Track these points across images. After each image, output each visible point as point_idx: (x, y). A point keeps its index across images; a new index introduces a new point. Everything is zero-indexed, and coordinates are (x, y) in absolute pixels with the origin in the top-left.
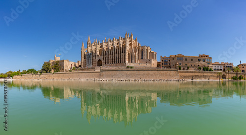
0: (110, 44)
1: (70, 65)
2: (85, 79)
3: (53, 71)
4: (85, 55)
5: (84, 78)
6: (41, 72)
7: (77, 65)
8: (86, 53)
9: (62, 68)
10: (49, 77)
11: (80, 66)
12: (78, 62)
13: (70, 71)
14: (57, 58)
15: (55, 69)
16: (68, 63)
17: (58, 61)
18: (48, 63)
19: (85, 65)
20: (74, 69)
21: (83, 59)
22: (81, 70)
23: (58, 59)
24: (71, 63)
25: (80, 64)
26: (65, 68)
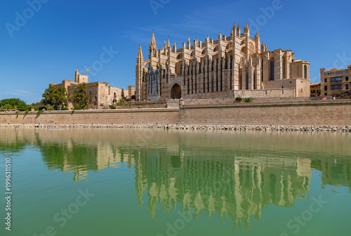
0: (199, 50)
1: (112, 95)
2: (146, 125)
3: (70, 106)
4: (145, 75)
5: (143, 123)
6: (41, 109)
7: (126, 94)
8: (146, 70)
9: (94, 100)
10: (62, 119)
11: (133, 97)
12: (130, 88)
13: (112, 107)
14: (81, 77)
15: (75, 101)
16: (107, 89)
17: (84, 84)
18: (60, 88)
19: (145, 95)
20: (120, 104)
21: (140, 82)
22: (138, 105)
23: (84, 79)
24: (113, 89)
25: (133, 94)
26: (100, 101)
